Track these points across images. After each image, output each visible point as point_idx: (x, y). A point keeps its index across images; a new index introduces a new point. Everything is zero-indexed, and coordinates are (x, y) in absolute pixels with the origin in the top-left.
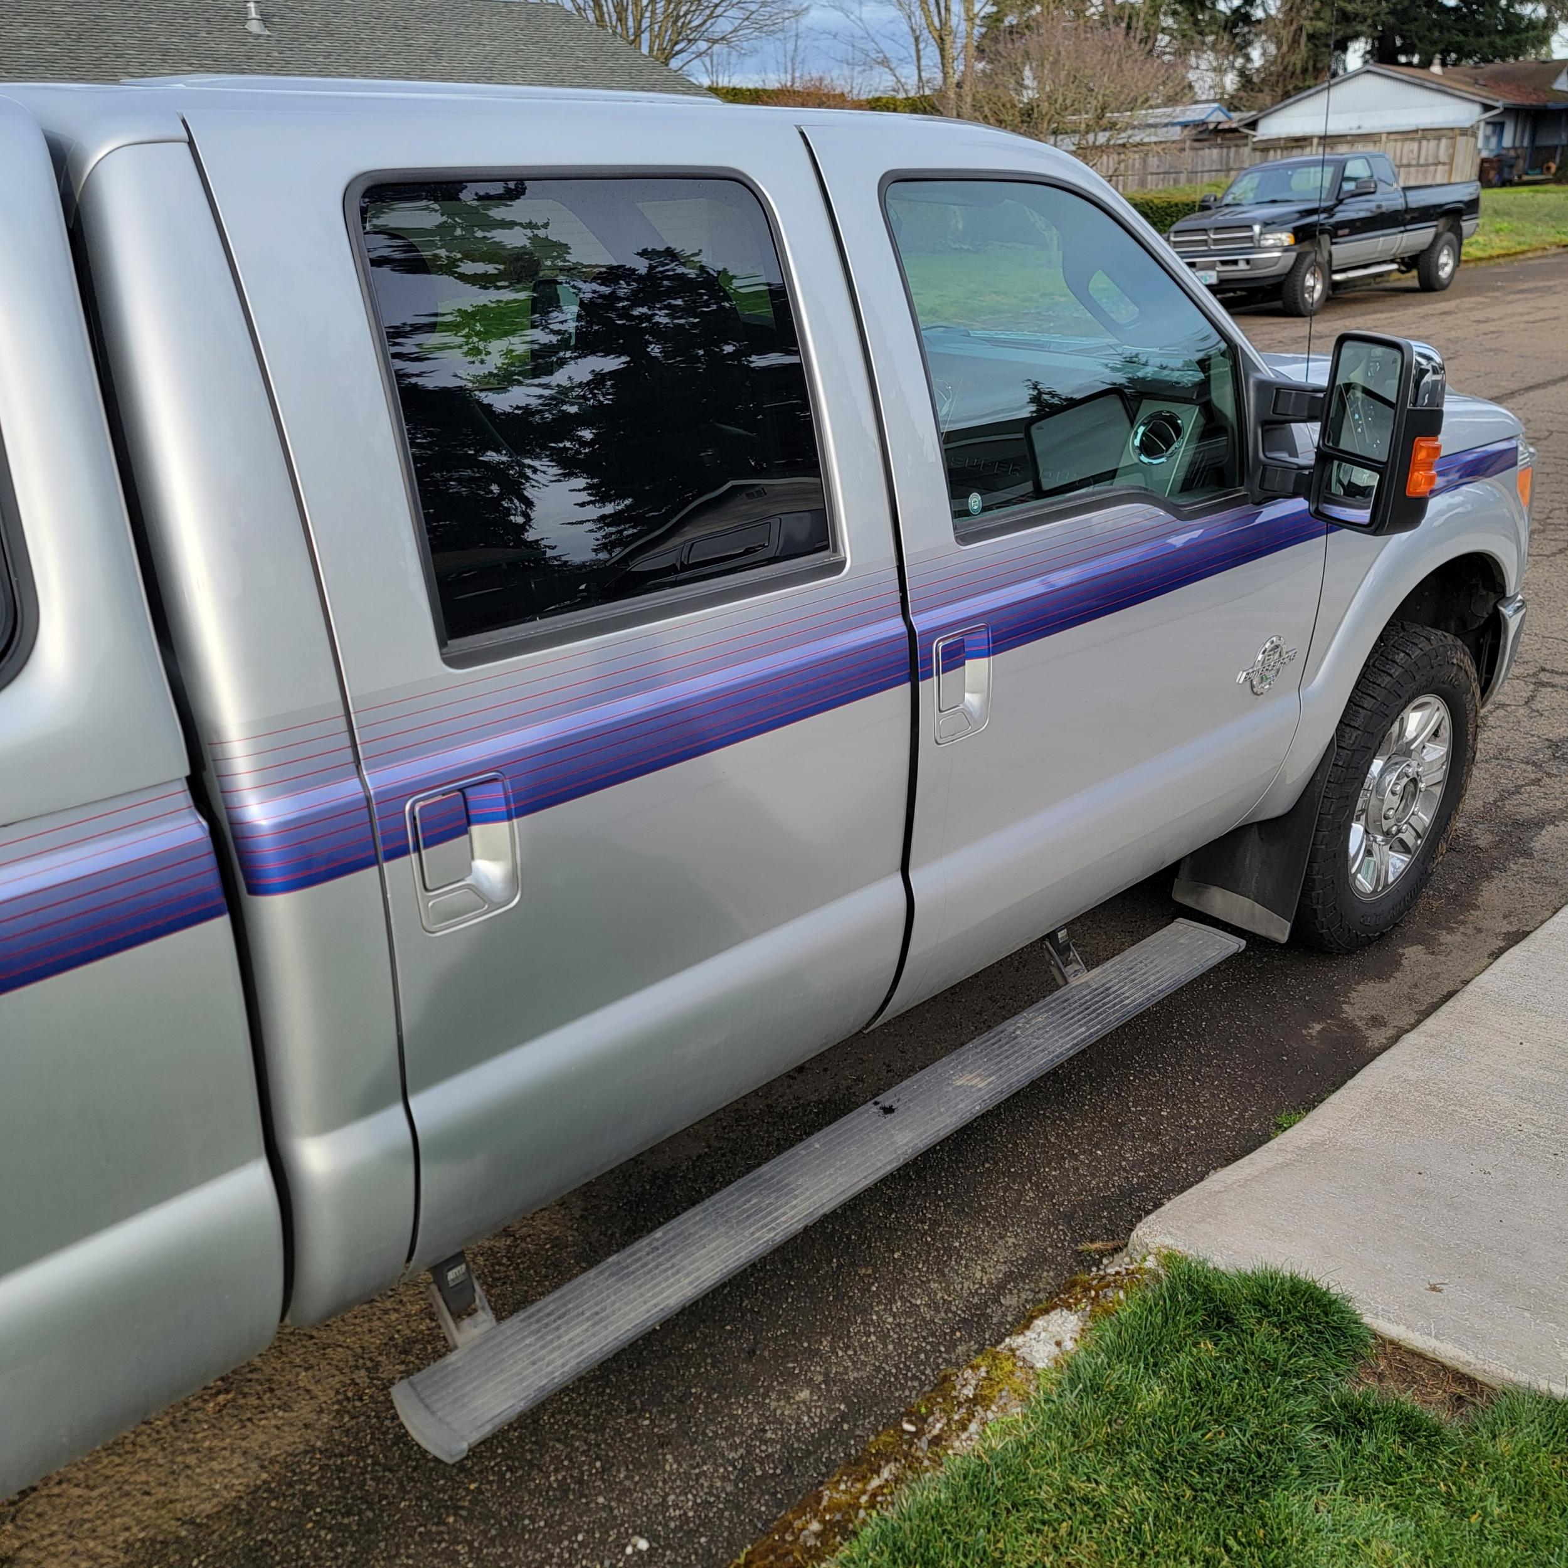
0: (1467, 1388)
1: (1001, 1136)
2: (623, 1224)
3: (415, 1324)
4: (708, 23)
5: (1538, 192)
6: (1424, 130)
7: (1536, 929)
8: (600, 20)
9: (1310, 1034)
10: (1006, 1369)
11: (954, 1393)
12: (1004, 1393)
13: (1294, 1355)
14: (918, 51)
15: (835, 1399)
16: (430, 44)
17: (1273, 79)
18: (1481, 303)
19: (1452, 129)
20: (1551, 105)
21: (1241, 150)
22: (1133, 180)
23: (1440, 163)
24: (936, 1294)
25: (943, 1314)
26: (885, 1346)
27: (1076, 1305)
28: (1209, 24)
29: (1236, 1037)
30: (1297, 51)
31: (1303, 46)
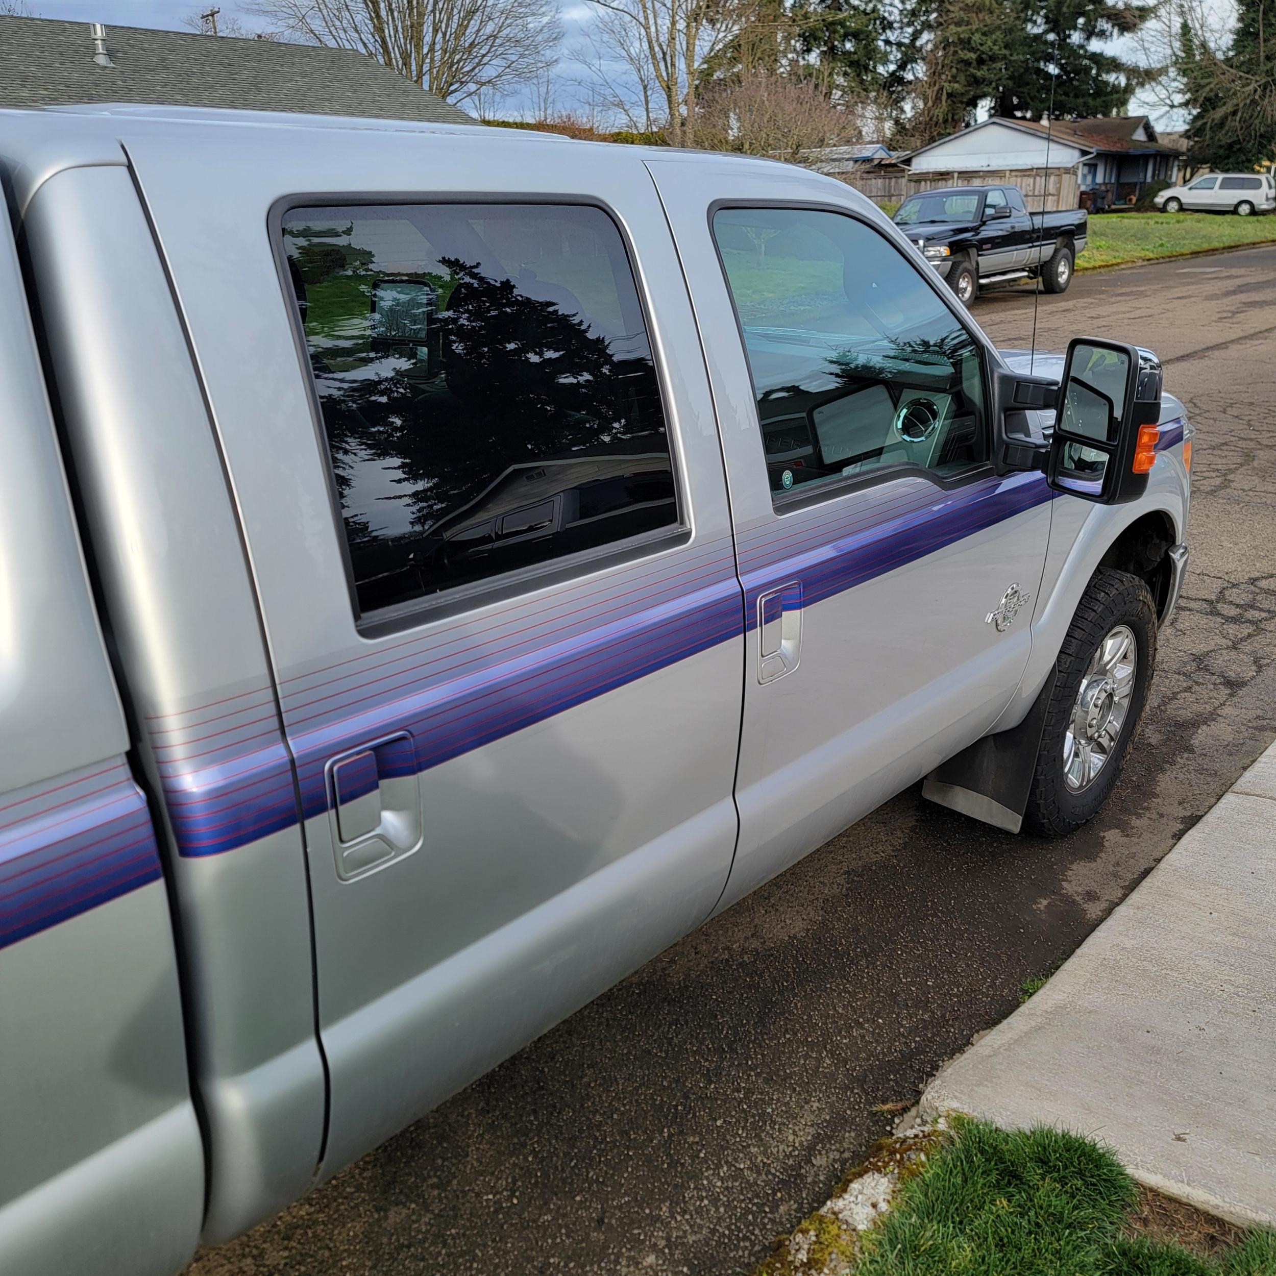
0: (1218, 1228)
1: (797, 1009)
2: (478, 1105)
3: (296, 1209)
4: (477, 70)
5: (1123, 217)
6: (1037, 169)
7: (1206, 813)
8: (389, 63)
9: (1039, 909)
10: (833, 1233)
11: (790, 1258)
12: (834, 1256)
13: (1075, 1208)
14: (646, 97)
15: (678, 1263)
16: (252, 79)
17: (922, 126)
18: (1092, 303)
19: (1059, 168)
20: (1132, 151)
21: (900, 180)
23: (1050, 194)
24: (756, 1158)
25: (764, 1176)
26: (717, 1209)
27: (885, 1168)
28: (872, 83)
29: (980, 914)
30: (940, 106)
31: (944, 102)
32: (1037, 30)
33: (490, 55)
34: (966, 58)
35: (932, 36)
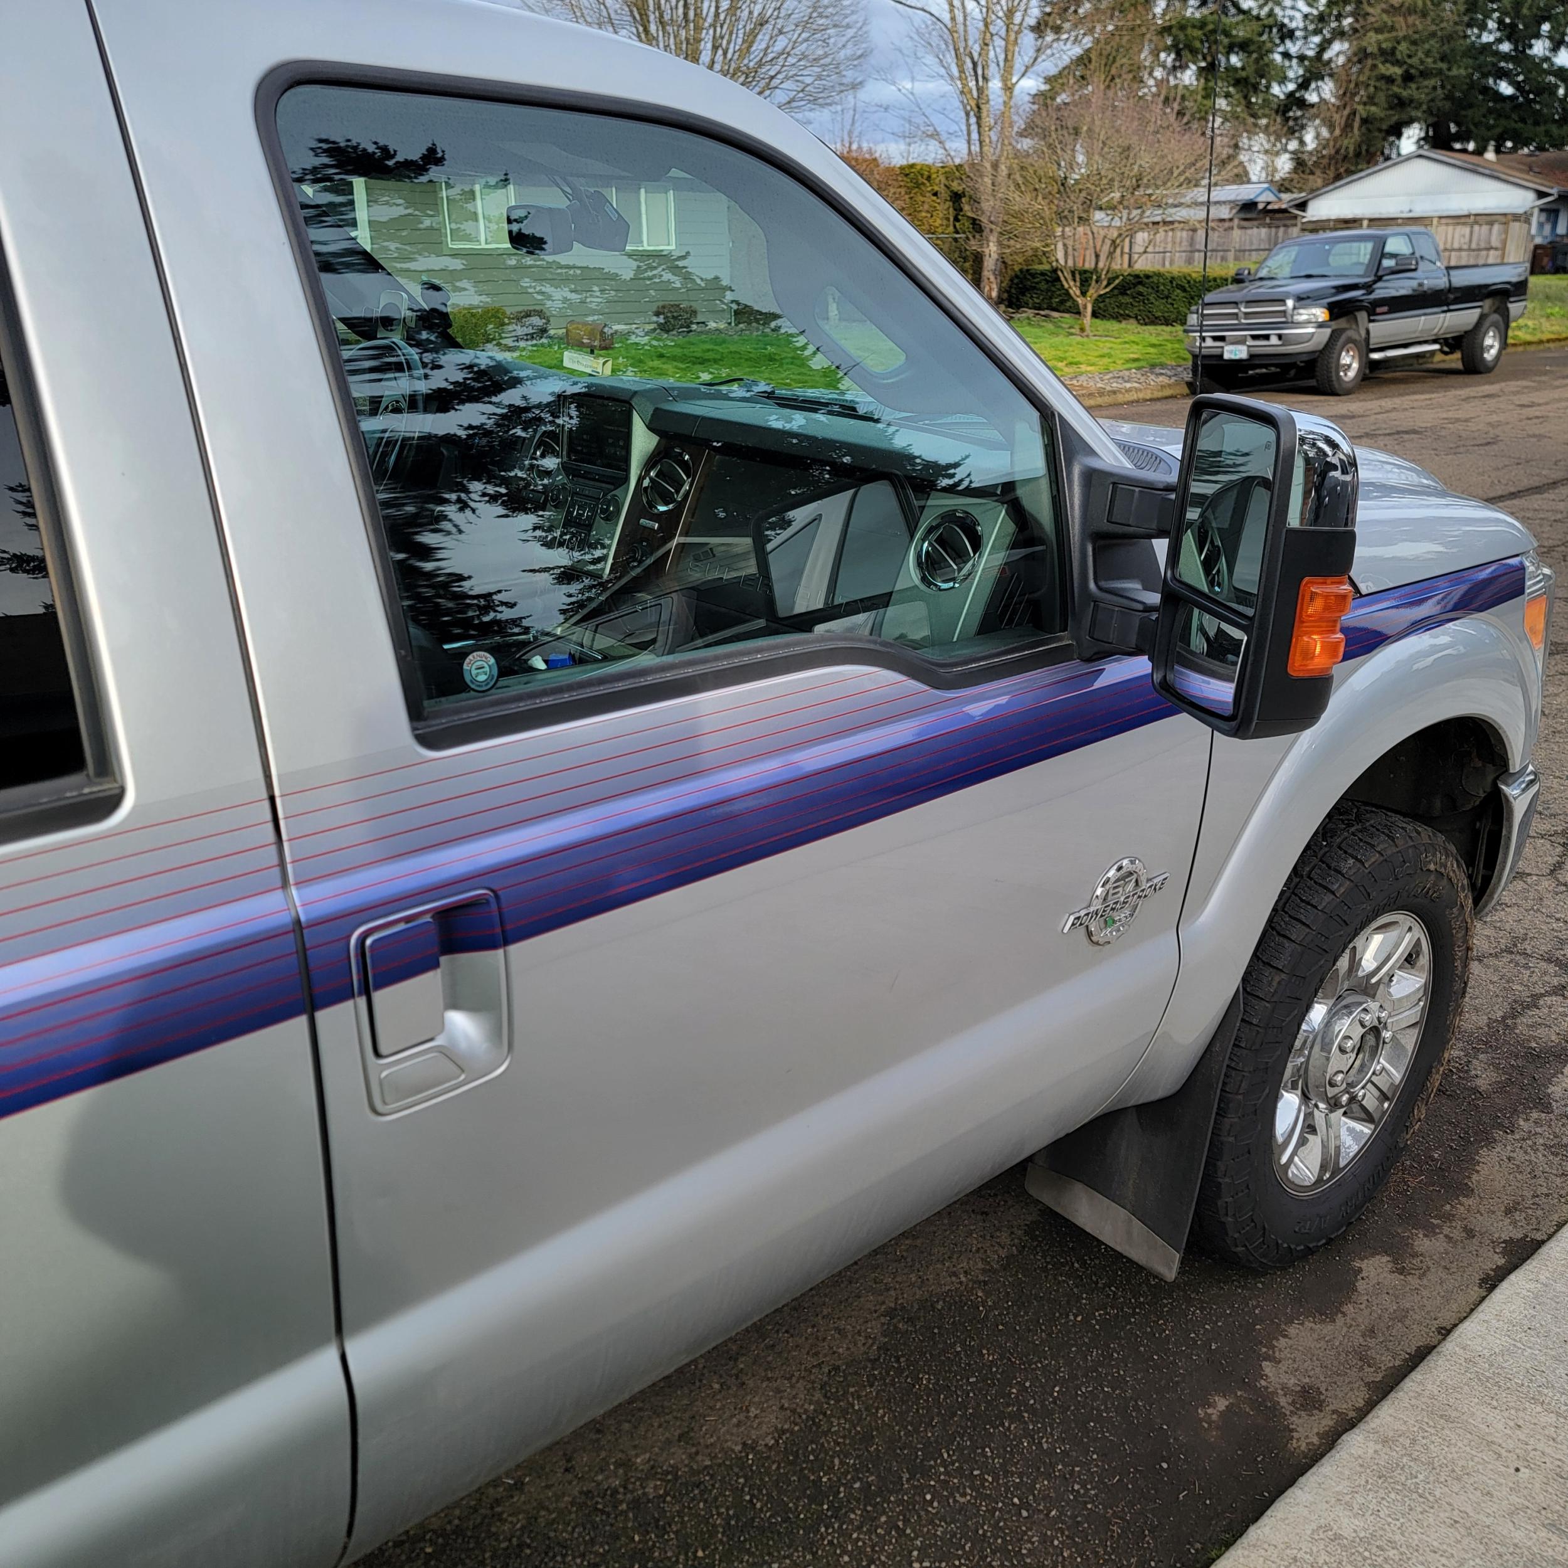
6: (1476, 215)
9: (1208, 1418)
14: (968, 125)
17: (1325, 161)
18: (1526, 387)
19: (1505, 215)
21: (1290, 230)
22: (1181, 257)
23: (1492, 248)
28: (1262, 107)
29: (1099, 1418)
30: (1350, 135)
31: (1356, 131)
32: (1487, 38)
33: (779, 76)
34: (1388, 73)
35: (1346, 45)
